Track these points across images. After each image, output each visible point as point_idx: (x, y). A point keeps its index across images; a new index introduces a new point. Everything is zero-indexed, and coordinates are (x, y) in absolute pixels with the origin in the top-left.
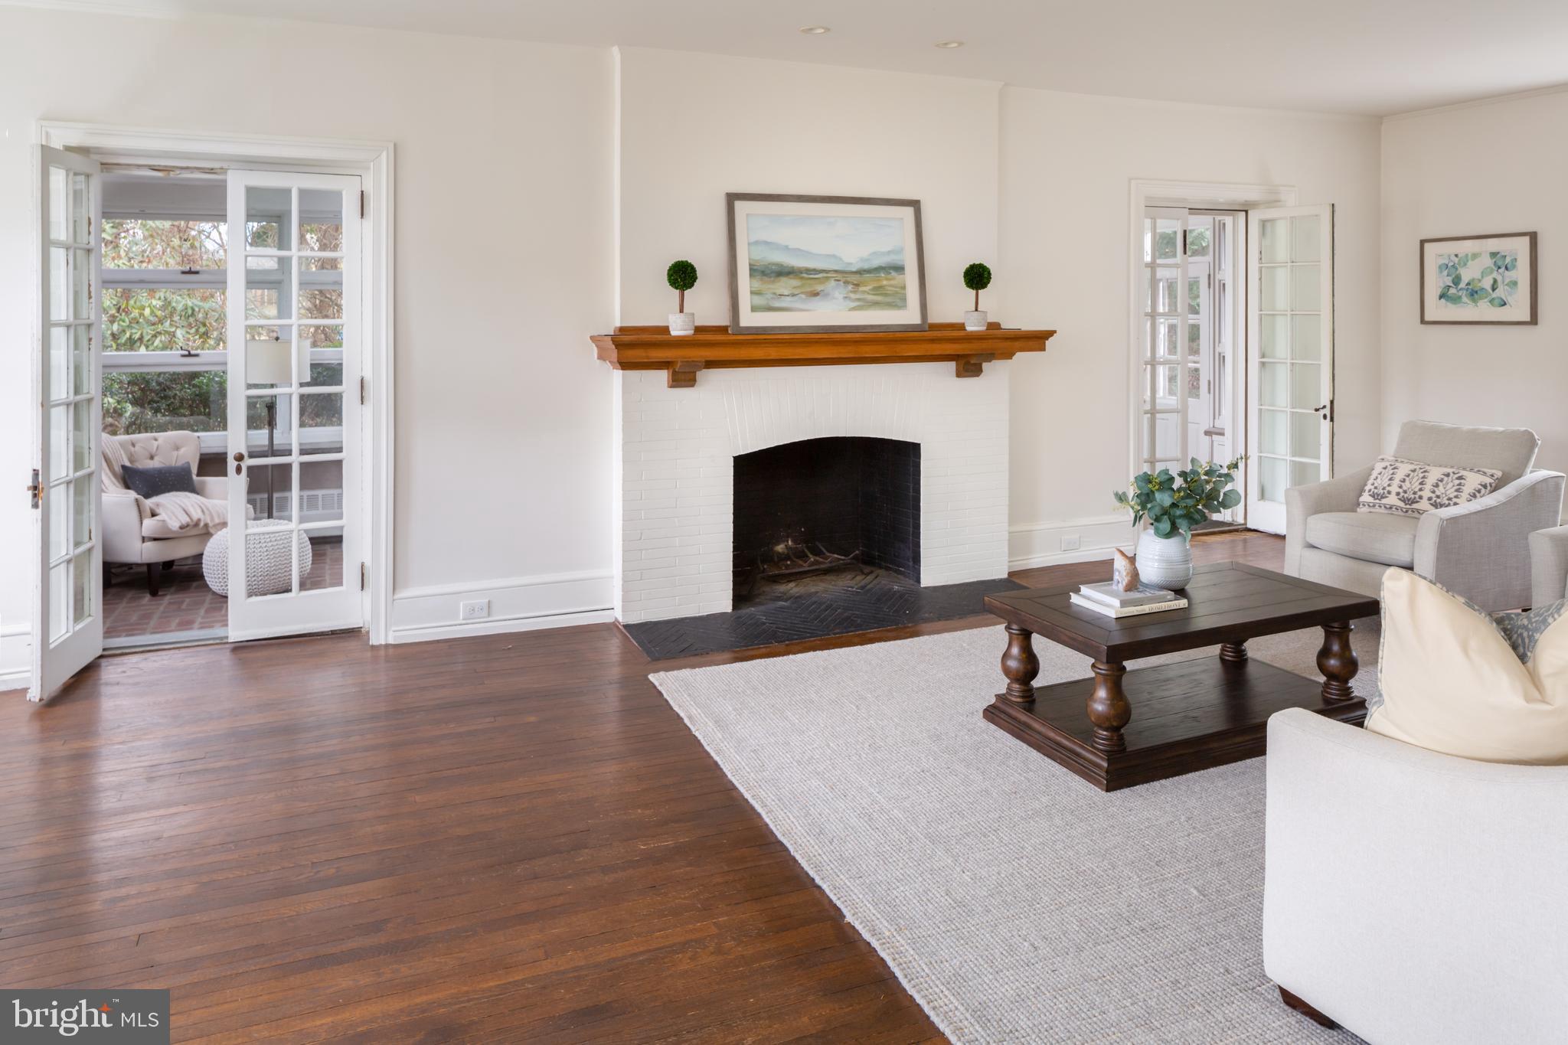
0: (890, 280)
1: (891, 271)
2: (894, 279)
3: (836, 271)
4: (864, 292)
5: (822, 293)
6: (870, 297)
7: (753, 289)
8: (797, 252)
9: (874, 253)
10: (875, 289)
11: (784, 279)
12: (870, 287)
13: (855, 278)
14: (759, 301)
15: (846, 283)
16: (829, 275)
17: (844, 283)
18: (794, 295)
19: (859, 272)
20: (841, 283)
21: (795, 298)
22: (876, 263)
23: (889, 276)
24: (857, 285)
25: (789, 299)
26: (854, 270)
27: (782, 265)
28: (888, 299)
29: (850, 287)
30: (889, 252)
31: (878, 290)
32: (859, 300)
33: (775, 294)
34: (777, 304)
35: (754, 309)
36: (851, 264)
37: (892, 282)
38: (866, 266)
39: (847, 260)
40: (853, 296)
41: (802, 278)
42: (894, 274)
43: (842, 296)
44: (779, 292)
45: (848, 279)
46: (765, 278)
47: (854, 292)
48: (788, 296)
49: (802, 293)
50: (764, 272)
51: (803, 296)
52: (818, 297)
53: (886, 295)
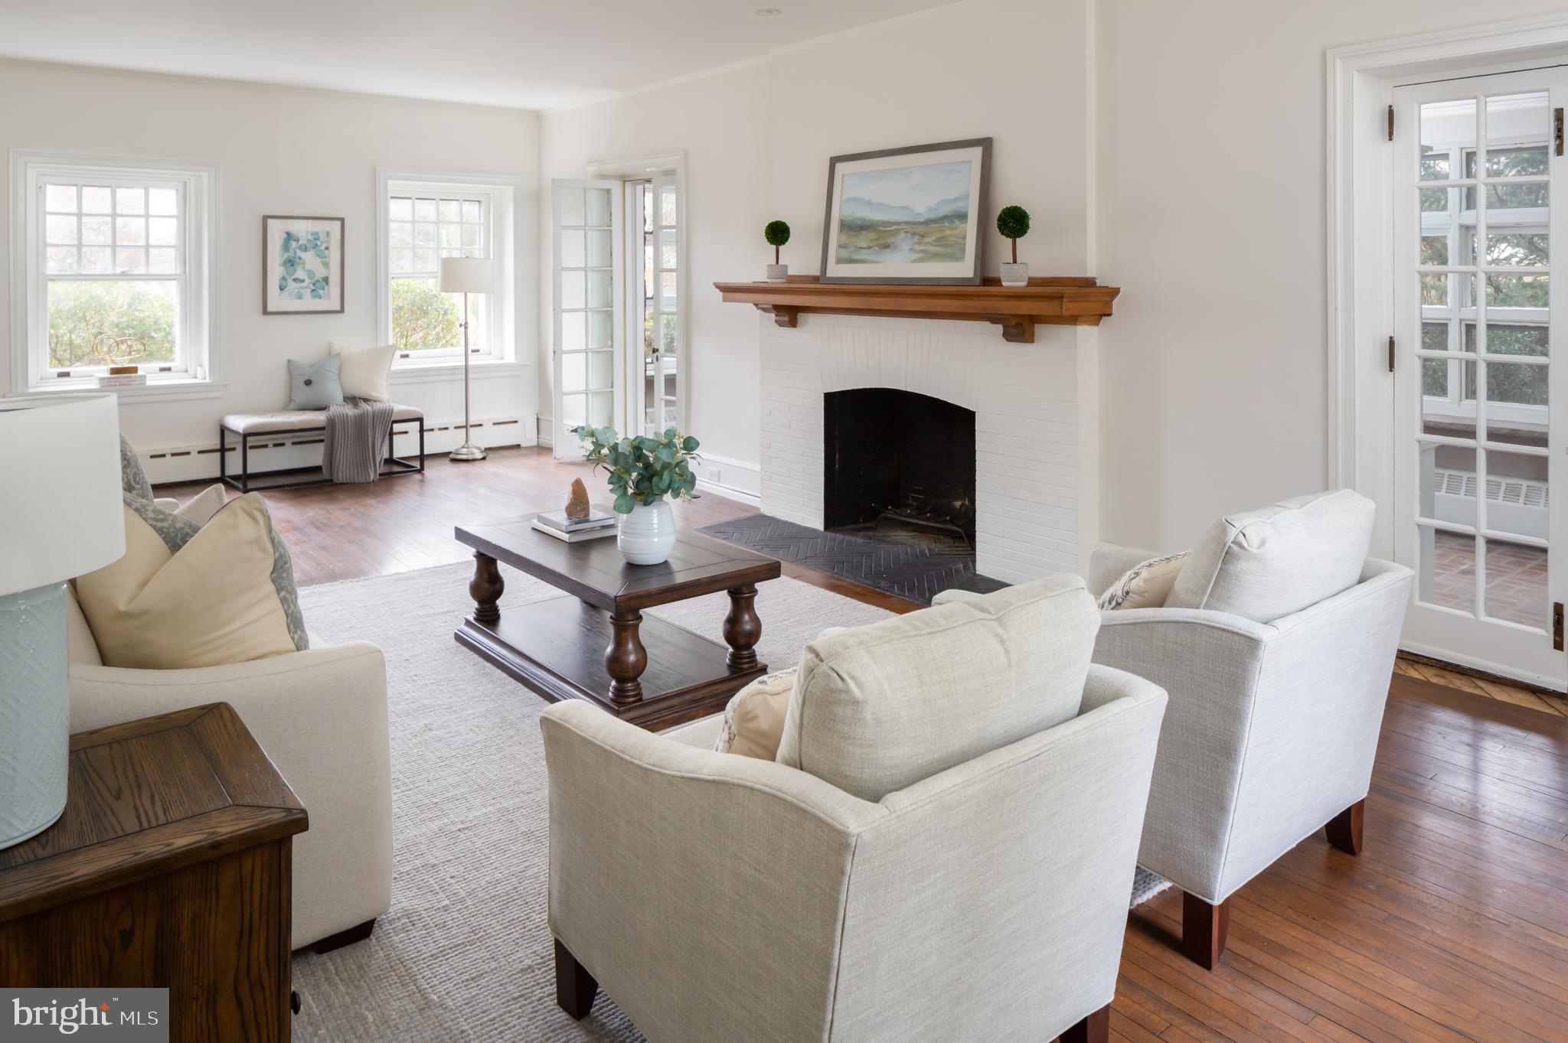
0: (953, 229)
1: (955, 220)
2: (956, 228)
3: (906, 223)
4: (927, 243)
5: (892, 246)
6: (933, 249)
7: (841, 243)
8: (880, 206)
9: (942, 201)
10: (939, 239)
11: (864, 233)
12: (934, 238)
13: (921, 229)
14: (844, 253)
15: (914, 234)
16: (900, 227)
17: (912, 234)
18: (870, 248)
19: (927, 223)
20: (909, 234)
21: (871, 251)
22: (944, 211)
23: (953, 226)
24: (923, 236)
25: (866, 251)
26: (922, 220)
27: (865, 220)
28: (949, 250)
29: (916, 238)
30: (956, 199)
31: (941, 241)
32: (921, 251)
33: (855, 247)
34: (856, 257)
35: (839, 261)
36: (920, 214)
37: (954, 232)
38: (933, 216)
39: (917, 211)
40: (917, 247)
41: (879, 231)
42: (957, 222)
43: (908, 248)
44: (859, 245)
45: (916, 231)
46: (852, 233)
47: (919, 243)
48: (865, 248)
49: (876, 246)
50: (852, 227)
51: (877, 248)
52: (888, 250)
53: (946, 246)
